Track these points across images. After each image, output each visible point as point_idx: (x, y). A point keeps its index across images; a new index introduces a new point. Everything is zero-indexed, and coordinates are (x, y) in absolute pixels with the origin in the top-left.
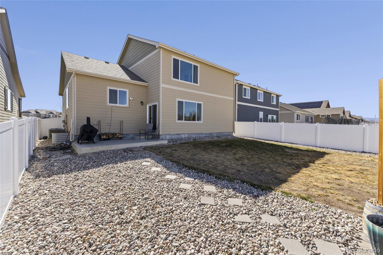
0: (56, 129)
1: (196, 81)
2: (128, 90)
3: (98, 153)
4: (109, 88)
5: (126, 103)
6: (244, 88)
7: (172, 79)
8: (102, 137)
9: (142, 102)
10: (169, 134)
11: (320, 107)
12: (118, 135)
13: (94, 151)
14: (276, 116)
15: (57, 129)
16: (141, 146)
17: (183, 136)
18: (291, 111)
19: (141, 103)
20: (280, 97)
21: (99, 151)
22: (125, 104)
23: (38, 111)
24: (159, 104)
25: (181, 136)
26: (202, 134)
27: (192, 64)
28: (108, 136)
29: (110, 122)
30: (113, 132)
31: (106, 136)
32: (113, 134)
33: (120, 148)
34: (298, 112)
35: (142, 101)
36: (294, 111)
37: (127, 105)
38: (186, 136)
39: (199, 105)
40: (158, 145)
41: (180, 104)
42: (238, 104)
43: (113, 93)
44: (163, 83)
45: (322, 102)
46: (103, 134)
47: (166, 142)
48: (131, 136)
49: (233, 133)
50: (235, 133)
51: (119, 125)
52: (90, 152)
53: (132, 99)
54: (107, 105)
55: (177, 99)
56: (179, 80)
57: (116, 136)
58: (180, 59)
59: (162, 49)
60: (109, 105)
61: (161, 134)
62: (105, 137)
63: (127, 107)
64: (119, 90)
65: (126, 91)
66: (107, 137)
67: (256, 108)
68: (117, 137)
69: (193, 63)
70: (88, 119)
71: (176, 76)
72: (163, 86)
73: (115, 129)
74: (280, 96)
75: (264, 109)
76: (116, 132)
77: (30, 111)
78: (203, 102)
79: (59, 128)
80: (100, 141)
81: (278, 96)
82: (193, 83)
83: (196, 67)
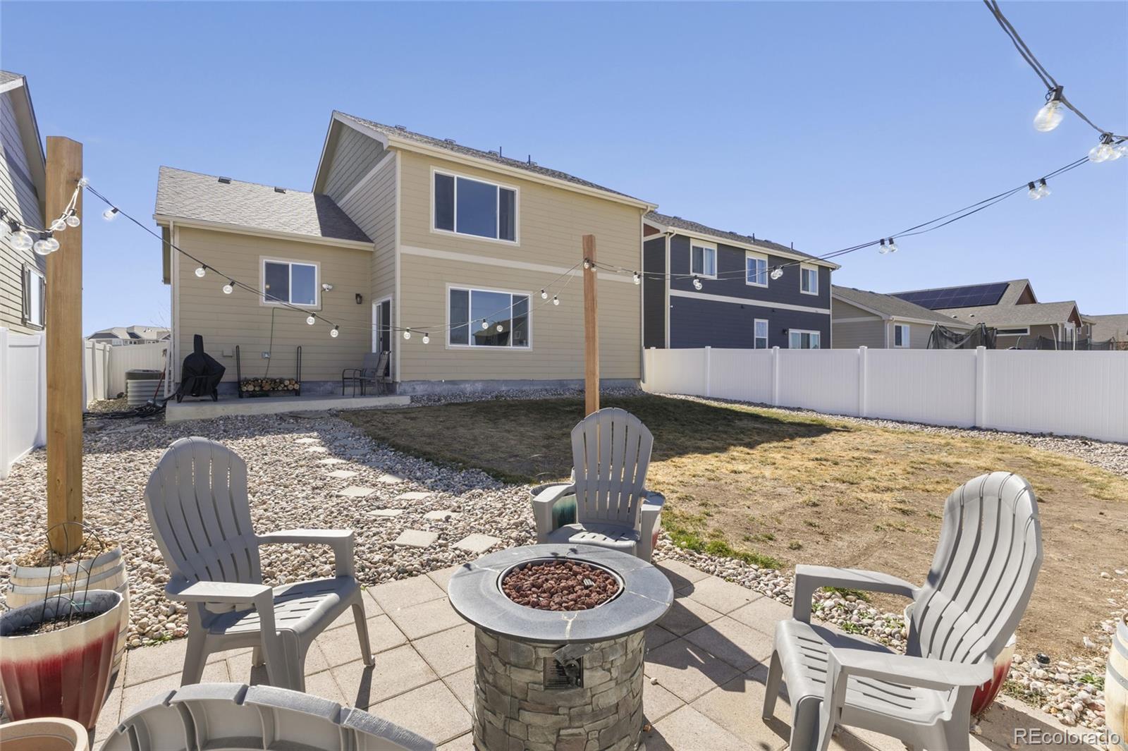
0: (144, 371)
1: (507, 233)
2: (319, 263)
3: (212, 421)
4: (264, 260)
5: (314, 300)
6: (693, 247)
7: (431, 232)
8: (245, 389)
9: (358, 296)
10: (424, 382)
11: (997, 304)
12: (287, 383)
13: (203, 418)
14: (818, 333)
15: (148, 371)
16: (330, 410)
17: (468, 388)
18: (877, 316)
19: (356, 298)
20: (833, 274)
21: (217, 417)
22: (312, 301)
23: (136, 331)
24: (394, 300)
25: (462, 386)
26: (532, 382)
27: (496, 187)
28: (261, 387)
29: (269, 350)
30: (274, 377)
31: (255, 386)
32: (274, 381)
33: (273, 412)
34: (895, 318)
35: (358, 293)
36: (884, 317)
37: (316, 305)
38: (479, 386)
39: (521, 303)
40: (380, 406)
41: (459, 298)
42: (671, 296)
43: (277, 275)
44: (405, 242)
45: (1006, 286)
46: (247, 382)
47: (404, 401)
48: (328, 387)
49: (641, 383)
50: (644, 382)
51: (294, 356)
52: (193, 418)
53: (330, 287)
54: (261, 305)
55: (447, 284)
56: (455, 233)
57: (282, 385)
58: (456, 175)
59: (399, 152)
60: (265, 305)
61: (398, 379)
62: (251, 388)
63: (315, 308)
64: (293, 265)
65: (314, 267)
66: (257, 389)
67: (742, 306)
68: (285, 388)
69: (499, 185)
70: (198, 340)
71: (444, 220)
72: (402, 252)
73: (282, 369)
74: (833, 269)
75: (773, 310)
76: (285, 376)
77: (114, 332)
78: (532, 292)
79: (152, 369)
80: (241, 399)
81: (825, 272)
82: (498, 240)
83: (507, 196)
